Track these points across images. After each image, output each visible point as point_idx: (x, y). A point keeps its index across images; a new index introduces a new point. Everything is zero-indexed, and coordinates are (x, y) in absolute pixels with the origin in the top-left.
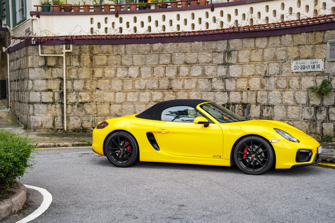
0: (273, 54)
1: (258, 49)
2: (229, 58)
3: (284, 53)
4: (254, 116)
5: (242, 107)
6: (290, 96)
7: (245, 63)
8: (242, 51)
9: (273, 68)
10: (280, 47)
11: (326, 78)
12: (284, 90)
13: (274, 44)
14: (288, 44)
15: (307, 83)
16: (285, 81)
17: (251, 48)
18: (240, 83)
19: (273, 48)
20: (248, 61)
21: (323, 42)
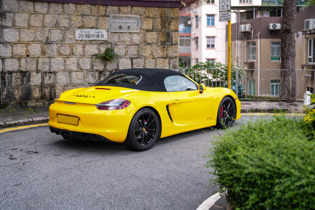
0: (55, 20)
1: (38, 14)
2: (3, 20)
3: (67, 21)
4: (34, 85)
5: (21, 75)
6: (74, 63)
7: (23, 28)
8: (20, 14)
9: (56, 35)
10: (63, 15)
11: (109, 46)
12: (68, 57)
13: (56, 11)
14: (71, 13)
15: (91, 50)
16: (68, 48)
17: (30, 11)
18: (18, 49)
19: (55, 15)
20: (27, 25)
21: (105, 15)
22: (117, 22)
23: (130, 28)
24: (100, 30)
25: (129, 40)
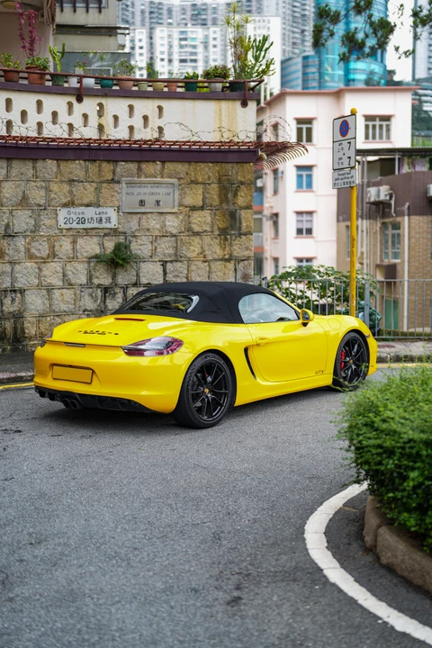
0: (20, 192)
3: (43, 193)
6: (56, 272)
9: (22, 221)
10: (35, 181)
11: (122, 239)
12: (45, 261)
13: (22, 174)
14: (50, 177)
15: (88, 248)
16: (46, 245)
19: (21, 182)
21: (113, 179)
22: (135, 194)
23: (161, 203)
24: (104, 210)
25: (158, 226)
